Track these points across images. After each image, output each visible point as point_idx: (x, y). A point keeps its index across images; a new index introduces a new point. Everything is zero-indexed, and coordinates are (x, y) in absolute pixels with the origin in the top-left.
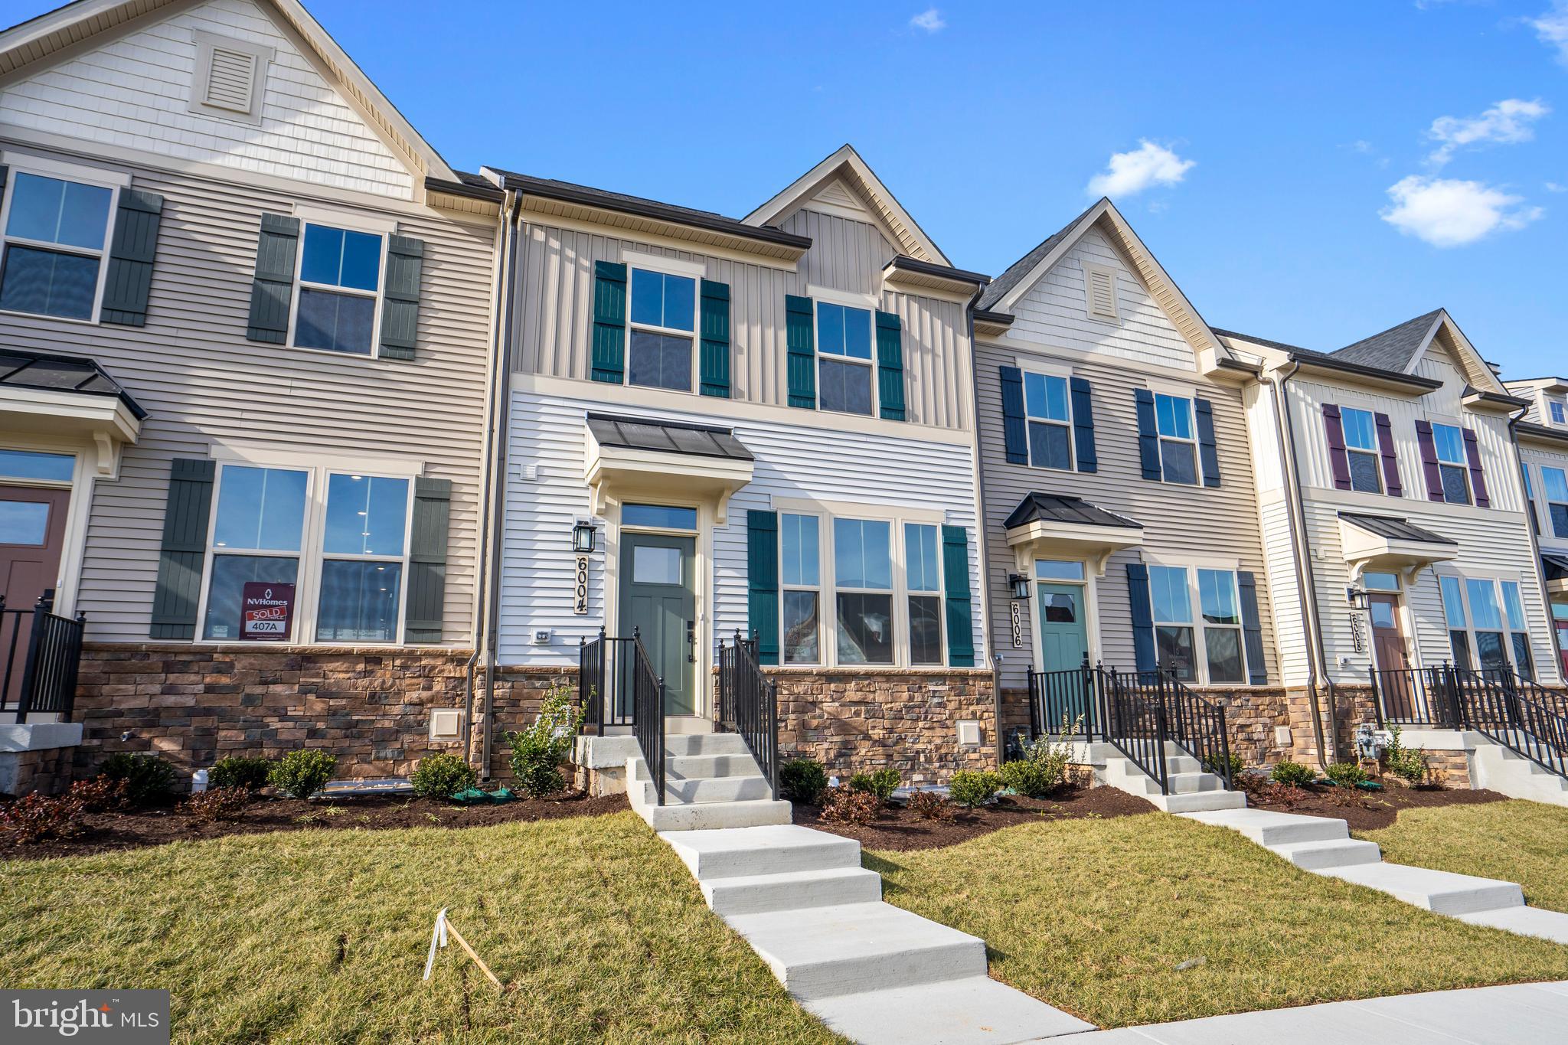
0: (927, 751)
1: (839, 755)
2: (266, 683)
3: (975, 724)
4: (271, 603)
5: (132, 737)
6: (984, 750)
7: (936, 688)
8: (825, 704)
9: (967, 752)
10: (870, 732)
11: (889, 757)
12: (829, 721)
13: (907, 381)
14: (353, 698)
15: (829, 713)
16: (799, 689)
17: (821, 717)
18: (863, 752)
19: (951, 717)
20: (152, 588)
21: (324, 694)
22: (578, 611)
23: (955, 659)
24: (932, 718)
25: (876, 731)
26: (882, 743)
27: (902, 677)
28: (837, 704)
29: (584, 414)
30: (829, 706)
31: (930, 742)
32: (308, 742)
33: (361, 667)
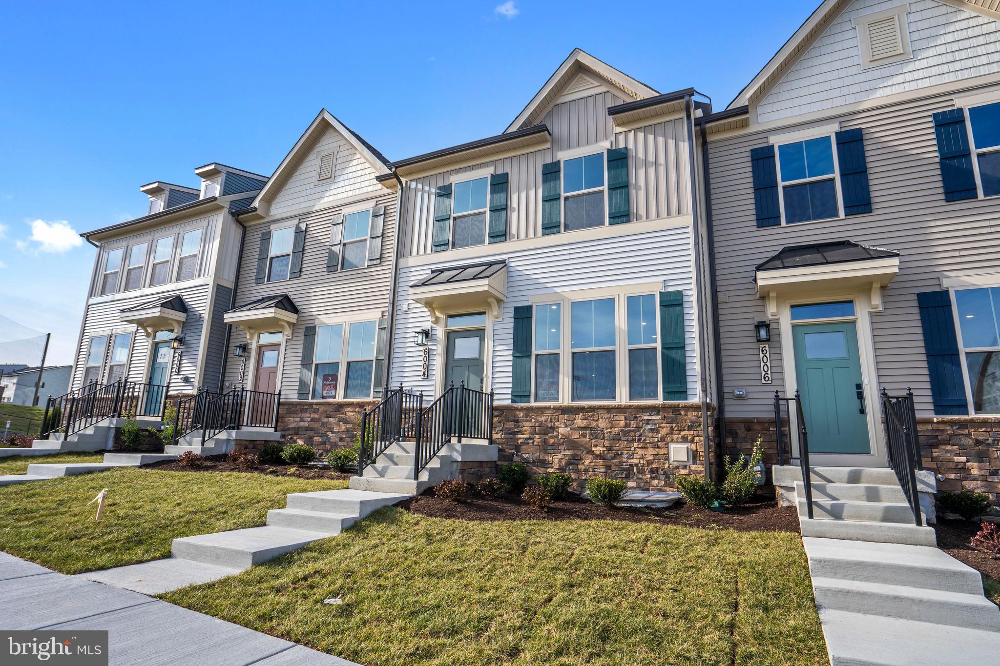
0: (640, 465)
1: (568, 464)
2: (327, 417)
3: (684, 446)
4: (331, 383)
5: (291, 438)
6: (693, 467)
7: (649, 418)
8: (560, 429)
9: (677, 467)
10: (593, 449)
11: (608, 467)
12: (562, 440)
13: (633, 192)
14: (354, 424)
15: (563, 435)
16: (543, 418)
17: (557, 437)
18: (587, 462)
19: (663, 439)
20: (298, 379)
21: (346, 422)
22: (422, 377)
23: (668, 394)
24: (645, 440)
25: (598, 448)
26: (601, 457)
27: (620, 409)
28: (569, 429)
29: (430, 271)
30: (563, 430)
31: (643, 458)
32: (340, 444)
33: (357, 410)
